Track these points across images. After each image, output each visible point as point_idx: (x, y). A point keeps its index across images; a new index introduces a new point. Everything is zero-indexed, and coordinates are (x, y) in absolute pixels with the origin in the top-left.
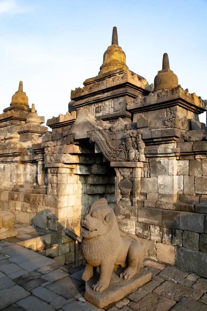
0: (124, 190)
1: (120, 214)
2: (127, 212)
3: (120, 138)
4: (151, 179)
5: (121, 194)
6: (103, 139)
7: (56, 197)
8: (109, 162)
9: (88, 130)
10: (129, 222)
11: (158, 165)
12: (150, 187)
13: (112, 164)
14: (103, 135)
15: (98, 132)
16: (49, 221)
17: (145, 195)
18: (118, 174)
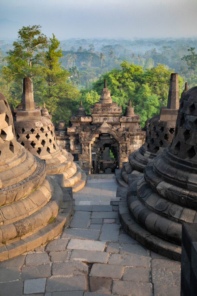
0: (123, 150)
1: (122, 157)
2: (125, 156)
3: (122, 133)
4: (131, 146)
5: (122, 151)
6: (115, 134)
7: (89, 155)
8: (118, 142)
9: (108, 130)
10: (125, 159)
11: (134, 142)
12: (131, 148)
13: (119, 142)
14: (115, 133)
15: (113, 132)
16: (84, 165)
17: (130, 151)
18: (121, 145)
